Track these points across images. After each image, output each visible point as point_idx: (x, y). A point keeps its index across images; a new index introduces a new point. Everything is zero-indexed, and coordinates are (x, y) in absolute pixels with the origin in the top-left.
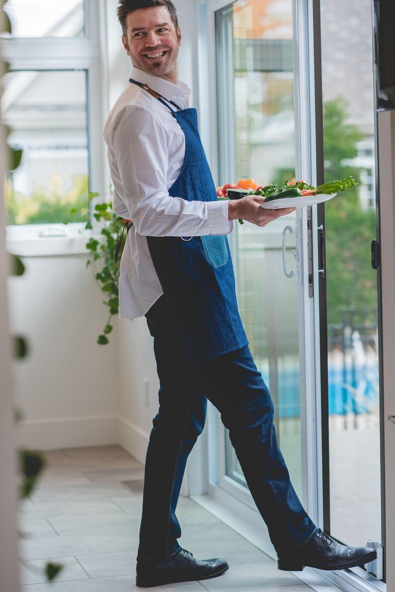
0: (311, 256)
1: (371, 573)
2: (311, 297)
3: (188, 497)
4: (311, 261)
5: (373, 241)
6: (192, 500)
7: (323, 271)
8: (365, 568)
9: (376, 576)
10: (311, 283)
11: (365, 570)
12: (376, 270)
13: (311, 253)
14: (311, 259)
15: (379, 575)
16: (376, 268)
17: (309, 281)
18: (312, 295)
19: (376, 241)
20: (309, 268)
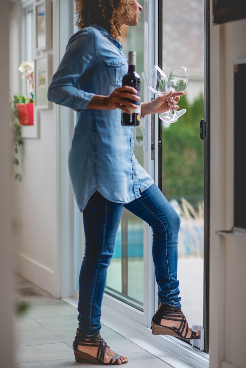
0: (153, 132)
1: (195, 347)
2: (152, 160)
3: (60, 299)
4: (153, 135)
5: (202, 120)
6: (63, 301)
7: (161, 142)
8: (191, 343)
9: (199, 349)
10: (153, 150)
11: (191, 345)
12: (203, 140)
13: (153, 130)
14: (153, 134)
15: (202, 348)
16: (204, 139)
17: (152, 148)
18: (153, 158)
19: (203, 121)
20: (152, 140)
